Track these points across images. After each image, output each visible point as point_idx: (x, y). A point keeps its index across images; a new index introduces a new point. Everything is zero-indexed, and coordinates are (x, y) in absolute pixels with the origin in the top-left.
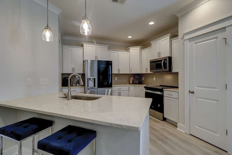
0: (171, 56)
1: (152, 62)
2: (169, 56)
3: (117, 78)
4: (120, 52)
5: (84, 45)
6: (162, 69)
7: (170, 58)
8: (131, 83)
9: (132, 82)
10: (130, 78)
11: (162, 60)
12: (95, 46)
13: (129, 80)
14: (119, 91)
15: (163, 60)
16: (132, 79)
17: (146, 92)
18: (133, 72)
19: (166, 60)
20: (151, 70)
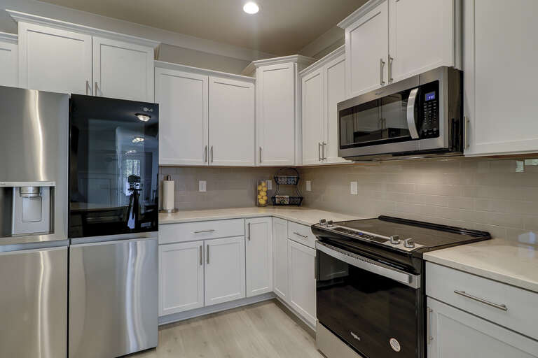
0: (458, 67)
1: (348, 112)
2: (450, 64)
3: (205, 182)
4: (213, 79)
5: (20, 23)
6: (409, 139)
7: (456, 77)
8: (262, 202)
9: (267, 201)
10: (260, 184)
11: (409, 91)
12: (90, 37)
13: (257, 192)
14: (201, 243)
15: (415, 92)
16: (266, 187)
17: (319, 252)
18: (268, 162)
19: (434, 86)
20: (341, 147)
